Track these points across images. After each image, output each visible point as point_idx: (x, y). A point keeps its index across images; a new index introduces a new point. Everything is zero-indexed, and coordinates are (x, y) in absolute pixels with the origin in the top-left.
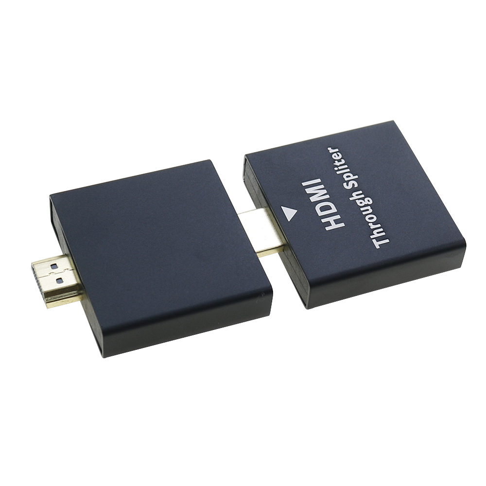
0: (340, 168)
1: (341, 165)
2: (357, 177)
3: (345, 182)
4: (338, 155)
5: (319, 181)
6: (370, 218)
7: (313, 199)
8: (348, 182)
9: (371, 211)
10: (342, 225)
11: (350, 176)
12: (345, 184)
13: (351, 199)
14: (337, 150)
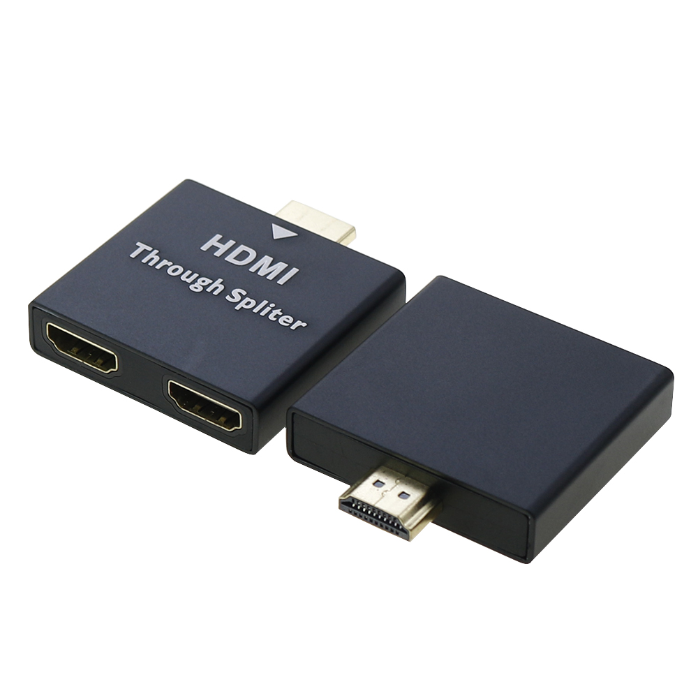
0: (268, 309)
1: (270, 312)
2: (237, 308)
3: (246, 296)
4: (285, 322)
5: (281, 282)
6: (176, 270)
7: (267, 260)
8: (243, 297)
9: (183, 278)
10: (205, 248)
11: (246, 304)
12: (244, 293)
13: (220, 280)
14: (293, 327)
